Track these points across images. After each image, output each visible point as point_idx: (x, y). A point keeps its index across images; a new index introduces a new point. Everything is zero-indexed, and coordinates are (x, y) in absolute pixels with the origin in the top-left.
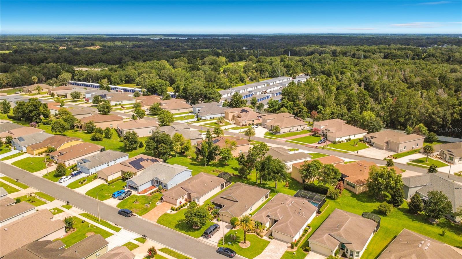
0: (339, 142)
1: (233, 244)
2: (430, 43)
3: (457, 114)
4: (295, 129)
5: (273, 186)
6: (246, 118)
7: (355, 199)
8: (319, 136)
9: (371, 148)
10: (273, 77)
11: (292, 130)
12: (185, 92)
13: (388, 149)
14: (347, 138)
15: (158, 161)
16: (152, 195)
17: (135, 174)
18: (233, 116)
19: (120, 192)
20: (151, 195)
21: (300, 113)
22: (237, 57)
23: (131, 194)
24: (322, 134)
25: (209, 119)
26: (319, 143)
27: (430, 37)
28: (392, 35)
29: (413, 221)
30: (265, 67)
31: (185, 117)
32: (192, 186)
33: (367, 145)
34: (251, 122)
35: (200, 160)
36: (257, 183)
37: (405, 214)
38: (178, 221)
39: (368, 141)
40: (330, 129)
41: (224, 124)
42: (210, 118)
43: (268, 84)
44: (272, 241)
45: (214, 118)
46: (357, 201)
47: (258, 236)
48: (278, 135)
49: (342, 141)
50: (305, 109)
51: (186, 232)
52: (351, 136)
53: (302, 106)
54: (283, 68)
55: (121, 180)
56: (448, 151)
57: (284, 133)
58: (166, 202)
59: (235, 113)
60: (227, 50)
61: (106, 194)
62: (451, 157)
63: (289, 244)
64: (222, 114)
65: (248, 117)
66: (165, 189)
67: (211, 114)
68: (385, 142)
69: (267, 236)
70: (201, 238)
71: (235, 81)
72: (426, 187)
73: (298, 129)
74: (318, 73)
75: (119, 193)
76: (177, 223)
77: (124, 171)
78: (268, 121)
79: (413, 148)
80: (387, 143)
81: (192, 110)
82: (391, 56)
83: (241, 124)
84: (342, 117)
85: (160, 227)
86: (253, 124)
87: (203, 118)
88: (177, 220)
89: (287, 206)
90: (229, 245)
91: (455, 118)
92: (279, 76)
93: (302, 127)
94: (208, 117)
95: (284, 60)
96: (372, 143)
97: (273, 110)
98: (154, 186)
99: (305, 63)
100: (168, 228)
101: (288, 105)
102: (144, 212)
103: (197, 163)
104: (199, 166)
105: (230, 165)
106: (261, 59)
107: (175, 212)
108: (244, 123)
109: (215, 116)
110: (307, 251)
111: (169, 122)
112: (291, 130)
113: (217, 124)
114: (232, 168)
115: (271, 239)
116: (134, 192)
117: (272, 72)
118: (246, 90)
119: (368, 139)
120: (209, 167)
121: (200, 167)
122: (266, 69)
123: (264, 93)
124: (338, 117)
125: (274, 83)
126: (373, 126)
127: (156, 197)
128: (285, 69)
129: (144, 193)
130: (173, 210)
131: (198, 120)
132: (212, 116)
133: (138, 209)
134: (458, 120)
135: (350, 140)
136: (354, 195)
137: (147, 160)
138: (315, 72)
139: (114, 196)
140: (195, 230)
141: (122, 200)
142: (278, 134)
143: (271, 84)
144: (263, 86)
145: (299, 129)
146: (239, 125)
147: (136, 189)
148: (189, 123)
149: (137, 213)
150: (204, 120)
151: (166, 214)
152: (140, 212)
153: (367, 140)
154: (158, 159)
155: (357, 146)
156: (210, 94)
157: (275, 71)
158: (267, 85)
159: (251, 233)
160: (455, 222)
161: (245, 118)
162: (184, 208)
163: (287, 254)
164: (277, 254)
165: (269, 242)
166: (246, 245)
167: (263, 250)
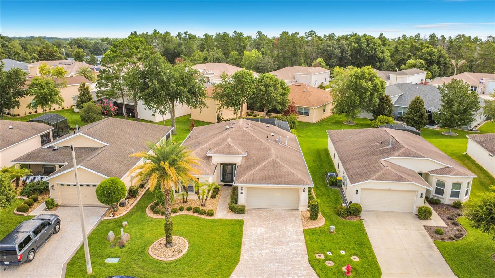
44: (246, 216)
63: (294, 212)
69: (222, 210)
72: (403, 97)
89: (245, 129)
110: (352, 214)
115: (242, 212)
163: (315, 237)
164: (288, 245)
165: (241, 223)
166: (175, 248)
167: (239, 246)
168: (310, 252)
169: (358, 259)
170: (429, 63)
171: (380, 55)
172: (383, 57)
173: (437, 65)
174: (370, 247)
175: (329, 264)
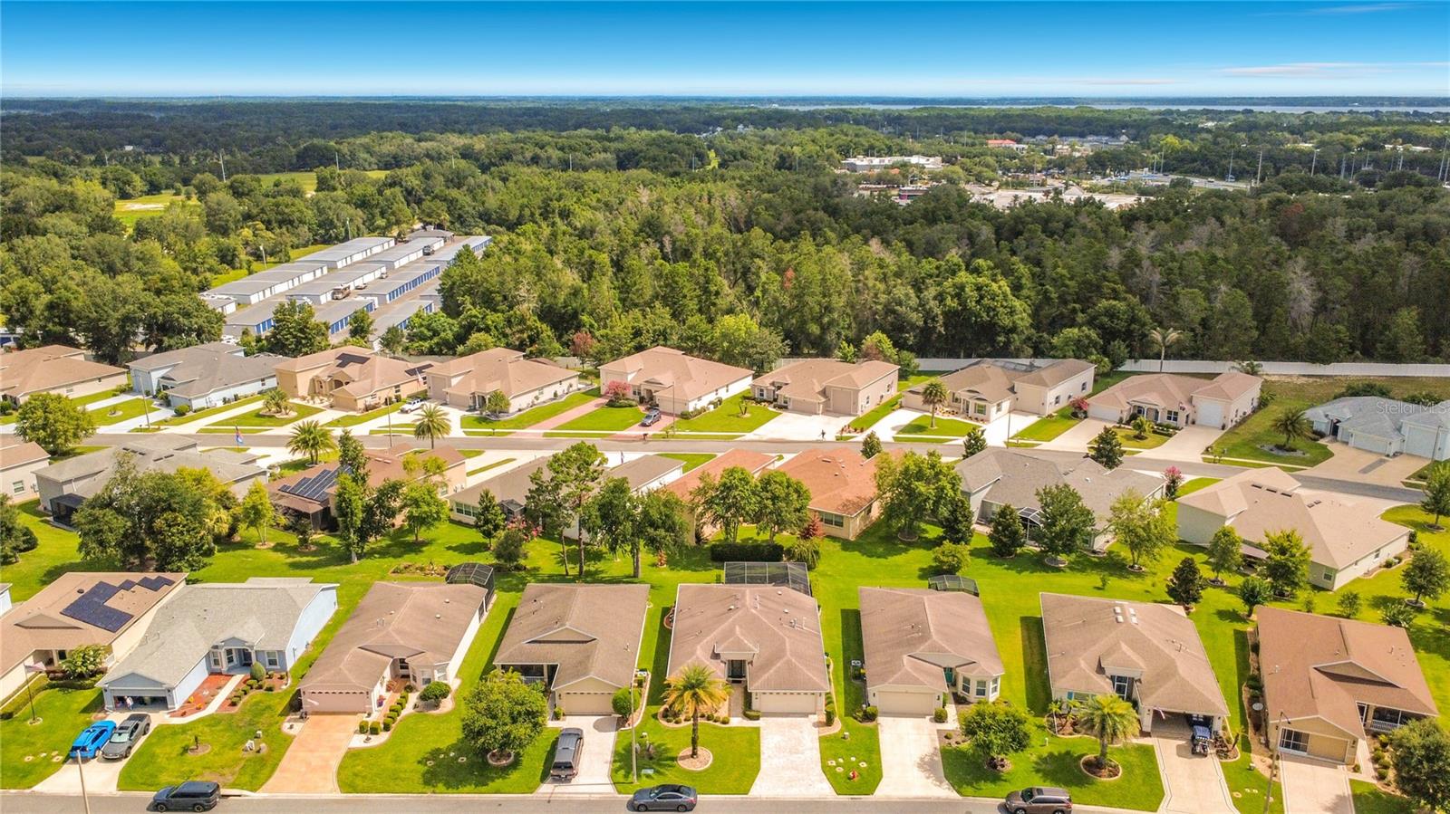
0: (699, 412)
1: (662, 770)
2: (704, 123)
3: (952, 297)
4: (548, 393)
5: (627, 573)
6: (373, 382)
7: (856, 553)
8: (631, 406)
9: (786, 417)
10: (327, 241)
11: (542, 399)
12: (59, 317)
13: (831, 410)
14: (712, 397)
15: (170, 583)
16: (239, 705)
17: (109, 650)
18: (313, 380)
19: (98, 731)
20: (236, 709)
21: (531, 346)
22: (137, 179)
23: (148, 724)
24: (637, 398)
25: (220, 404)
26: (644, 425)
27: (692, 105)
28: (586, 100)
29: (1020, 572)
30: (294, 209)
31: (114, 409)
32: (399, 632)
33: (771, 409)
34: (392, 394)
35: (313, 548)
36: (567, 574)
37: (992, 563)
38: (419, 762)
39: (765, 397)
40: (658, 378)
41: (293, 414)
42: (225, 401)
43: (332, 267)
44: (761, 723)
45: (236, 398)
46: (864, 558)
47: (711, 722)
48: (505, 421)
49: (704, 409)
50: (546, 331)
51: (476, 786)
52: (719, 391)
53: (533, 321)
54: (351, 210)
55: (52, 687)
56: (969, 391)
57: (520, 410)
58: (317, 713)
59: (316, 372)
60: (72, 158)
61: (29, 759)
62: (979, 406)
63: (811, 716)
64: (263, 380)
65: (378, 378)
66: (276, 671)
67: (227, 386)
68: (819, 393)
69: (737, 716)
70: (547, 788)
71: (206, 266)
72: (1000, 483)
73: (555, 395)
74: (472, 220)
75: (97, 738)
76: (422, 769)
77: (47, 652)
78: (454, 381)
79: (882, 397)
80: (823, 393)
81: (122, 380)
82: (644, 158)
83: (361, 405)
84: (665, 339)
85: (370, 802)
86: (398, 399)
87: (196, 404)
88: (414, 759)
89: (754, 611)
90: (648, 776)
91: (950, 306)
92: (346, 239)
93: (565, 385)
94: (216, 398)
95: (332, 182)
96: (780, 402)
97: (437, 344)
98: (220, 674)
99: (406, 190)
100: (403, 797)
101: (490, 323)
102: (257, 772)
103: (315, 559)
104: (332, 568)
105: (434, 540)
106: (243, 183)
107: (383, 737)
108: (370, 401)
109: (241, 391)
110: (870, 717)
111: (75, 436)
112: (537, 398)
113: (263, 416)
114: (449, 548)
115: (757, 718)
116: (158, 718)
117: (320, 226)
118: (268, 292)
119: (765, 392)
120: (366, 562)
121: (338, 568)
122: (298, 214)
123: (340, 296)
124: (655, 342)
125: (349, 259)
126: (761, 354)
127: (259, 710)
128: (359, 212)
129: (199, 709)
130: (374, 731)
131: (180, 413)
132: (229, 393)
133: (226, 771)
134: (957, 311)
135: (720, 401)
136: (847, 545)
137: (128, 586)
138: (460, 216)
139: (75, 754)
140: (505, 771)
141: (125, 761)
142: (504, 418)
143: (340, 265)
144: (318, 273)
145: (559, 394)
146: (354, 410)
147: (160, 702)
148: (146, 430)
149: (234, 786)
150: (203, 409)
151: (353, 755)
152: (246, 779)
153: (762, 395)
154: (167, 575)
155: (747, 415)
156: (187, 315)
157: (332, 221)
158: (330, 269)
159: (686, 720)
160: (1094, 552)
161: (369, 380)
162: (404, 713)
163: (829, 744)
164: (803, 753)
165: (757, 730)
166: (701, 758)
167: (758, 755)
168: (823, 760)
169: (865, 765)
170: (1109, 335)
171: (1007, 322)
172: (1014, 322)
173: (1124, 341)
174: (879, 753)
175: (840, 770)
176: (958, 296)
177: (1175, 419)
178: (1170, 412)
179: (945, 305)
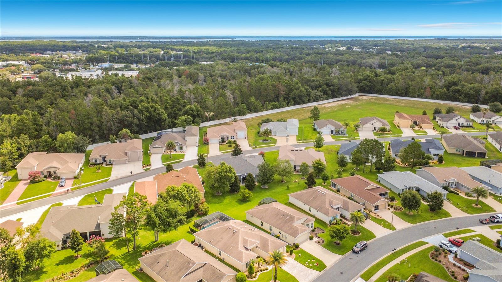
0: (80, 175)
8: (44, 180)
9: (116, 168)
13: (130, 161)
24: (43, 176)
33: (106, 166)
40: (53, 165)
62: (180, 147)
119: (98, 160)
153: (96, 162)
155: (100, 171)
176: (147, 111)
177: (234, 139)
178: (232, 137)
179: (144, 115)
